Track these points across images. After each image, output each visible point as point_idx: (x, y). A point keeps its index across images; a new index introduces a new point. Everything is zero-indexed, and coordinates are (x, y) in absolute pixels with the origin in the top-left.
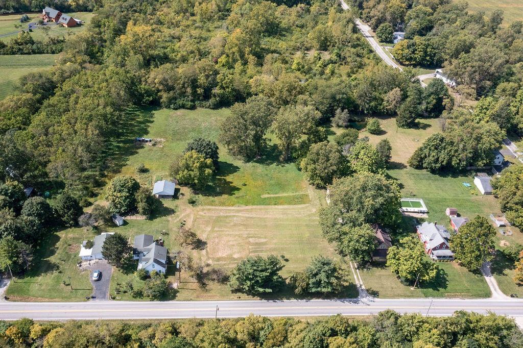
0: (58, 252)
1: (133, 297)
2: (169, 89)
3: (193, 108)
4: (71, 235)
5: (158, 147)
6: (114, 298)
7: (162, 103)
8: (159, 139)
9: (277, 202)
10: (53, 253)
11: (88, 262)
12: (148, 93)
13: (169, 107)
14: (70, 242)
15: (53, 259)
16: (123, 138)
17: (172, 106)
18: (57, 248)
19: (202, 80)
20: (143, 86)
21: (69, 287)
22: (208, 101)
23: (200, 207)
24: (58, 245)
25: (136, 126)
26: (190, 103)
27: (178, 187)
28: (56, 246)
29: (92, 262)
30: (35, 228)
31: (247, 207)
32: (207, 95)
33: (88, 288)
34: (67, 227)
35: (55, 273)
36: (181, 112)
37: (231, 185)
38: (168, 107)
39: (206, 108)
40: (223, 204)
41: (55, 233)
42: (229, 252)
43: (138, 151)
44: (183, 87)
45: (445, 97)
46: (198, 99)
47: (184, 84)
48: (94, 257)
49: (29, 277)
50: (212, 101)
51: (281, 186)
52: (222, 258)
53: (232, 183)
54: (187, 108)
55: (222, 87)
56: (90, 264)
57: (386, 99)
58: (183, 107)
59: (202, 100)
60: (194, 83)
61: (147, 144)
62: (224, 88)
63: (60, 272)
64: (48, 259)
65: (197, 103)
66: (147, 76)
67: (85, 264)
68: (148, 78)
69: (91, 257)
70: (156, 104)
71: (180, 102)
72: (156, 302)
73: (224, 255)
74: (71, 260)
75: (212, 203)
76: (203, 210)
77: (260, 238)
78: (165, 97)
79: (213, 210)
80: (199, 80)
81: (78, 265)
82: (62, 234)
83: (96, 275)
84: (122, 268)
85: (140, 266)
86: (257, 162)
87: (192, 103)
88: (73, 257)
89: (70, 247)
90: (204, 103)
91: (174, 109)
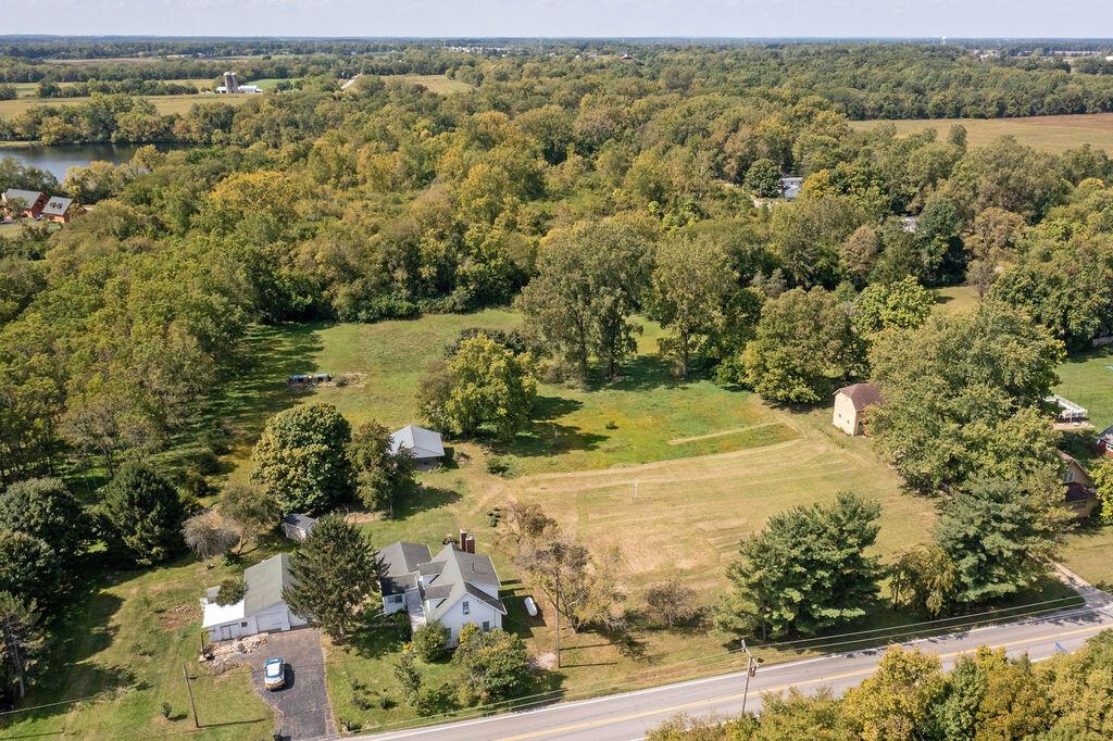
0: (118, 641)
1: (422, 714)
2: (351, 274)
3: (413, 315)
4: (160, 586)
5: (355, 388)
6: (355, 729)
8: (349, 375)
9: (715, 447)
10: (104, 642)
11: (236, 644)
12: (303, 287)
13: (356, 319)
14: (161, 604)
15: (103, 659)
16: (253, 383)
17: (363, 315)
18: (116, 628)
19: (430, 244)
20: (285, 271)
21: (189, 724)
22: (449, 294)
23: (523, 479)
24: (116, 619)
25: (279, 360)
26: (406, 304)
27: (448, 445)
28: (110, 624)
29: (248, 643)
30: (40, 563)
31: (646, 466)
32: (444, 284)
33: (253, 716)
34: (143, 569)
35: (127, 693)
36: (384, 326)
37: (578, 432)
38: (352, 318)
39: (445, 312)
40: (582, 466)
41: (103, 591)
42: (660, 559)
43: (301, 400)
45: (965, 234)
46: (425, 295)
48: (252, 628)
50: (459, 294)
52: (649, 574)
53: (578, 429)
54: (401, 317)
55: (479, 258)
56: (242, 648)
57: (842, 253)
58: (390, 314)
59: (434, 296)
60: (411, 256)
61: (324, 384)
62: (484, 261)
63: (143, 687)
64: (87, 661)
65: (421, 304)
67: (225, 652)
69: (244, 624)
70: (321, 315)
72: (504, 717)
73: (651, 568)
74: (172, 649)
75: (552, 468)
76: (536, 483)
77: (723, 518)
78: (341, 296)
79: (561, 480)
80: (423, 246)
81: (202, 658)
82: (128, 591)
83: (274, 669)
84: (354, 641)
85: (418, 621)
87: (411, 304)
88: (177, 638)
89: (163, 615)
90: (439, 303)
91: (368, 321)
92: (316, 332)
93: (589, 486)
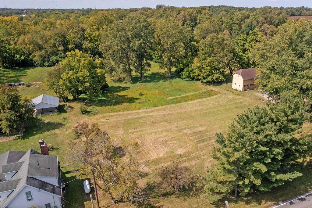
7: (35, 62)
8: (33, 83)
13: (43, 65)
51: (182, 91)
52: (161, 158)
71: (53, 59)
73: (162, 155)
92: (26, 70)
93: (130, 117)
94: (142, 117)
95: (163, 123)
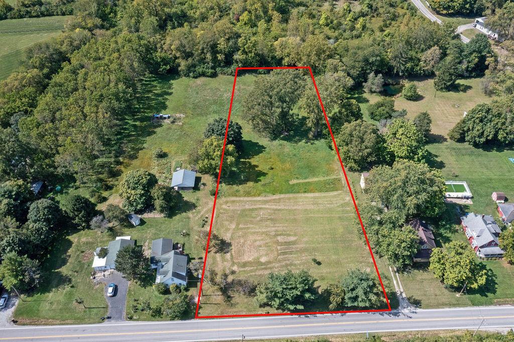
0: (70, 260)
1: (152, 316)
2: (188, 55)
3: (214, 75)
4: (84, 239)
5: (178, 125)
6: (131, 318)
7: (180, 71)
8: (178, 115)
9: (307, 187)
10: (64, 262)
11: (103, 273)
12: (165, 61)
13: (189, 76)
14: (83, 248)
15: (64, 270)
16: (139, 116)
17: (191, 74)
18: (69, 256)
19: (222, 45)
20: (158, 54)
21: (81, 306)
22: (230, 67)
23: (224, 199)
24: (70, 251)
25: (154, 99)
26: (210, 71)
27: (199, 175)
28: (68, 254)
29: (107, 273)
31: (274, 197)
32: (228, 62)
33: (103, 306)
34: (80, 230)
35: (68, 288)
36: (201, 81)
37: (256, 169)
38: (187, 75)
39: (228, 75)
40: (248, 194)
41: (67, 237)
42: (256, 255)
43: (155, 130)
44: (203, 52)
45: (488, 55)
46: (219, 66)
47: (203, 49)
48: (108, 268)
49: (39, 294)
50: (234, 67)
51: (311, 169)
52: (248, 262)
53: (257, 166)
54: (208, 76)
55: (244, 52)
56: (104, 275)
57: (423, 59)
58: (203, 74)
59: (224, 67)
60: (214, 48)
61: (166, 121)
62: (246, 53)
63: (72, 287)
64: (59, 270)
65: (218, 69)
66: (162, 42)
67: (99, 275)
68: (164, 44)
69: (106, 267)
70: (174, 73)
71: (200, 69)
72: (177, 322)
73: (250, 259)
74: (84, 271)
75: (236, 194)
76: (227, 202)
77: (289, 235)
78: (183, 64)
79: (237, 202)
80: (219, 46)
81: (91, 278)
82: (73, 238)
83: (110, 290)
84: (140, 279)
85: (159, 279)
86: (284, 139)
87: (213, 71)
88: (86, 266)
89: (83, 254)
90: (226, 69)
91: (194, 77)
92: (172, 82)
93: (247, 207)
94: (256, 209)
95: (268, 223)
